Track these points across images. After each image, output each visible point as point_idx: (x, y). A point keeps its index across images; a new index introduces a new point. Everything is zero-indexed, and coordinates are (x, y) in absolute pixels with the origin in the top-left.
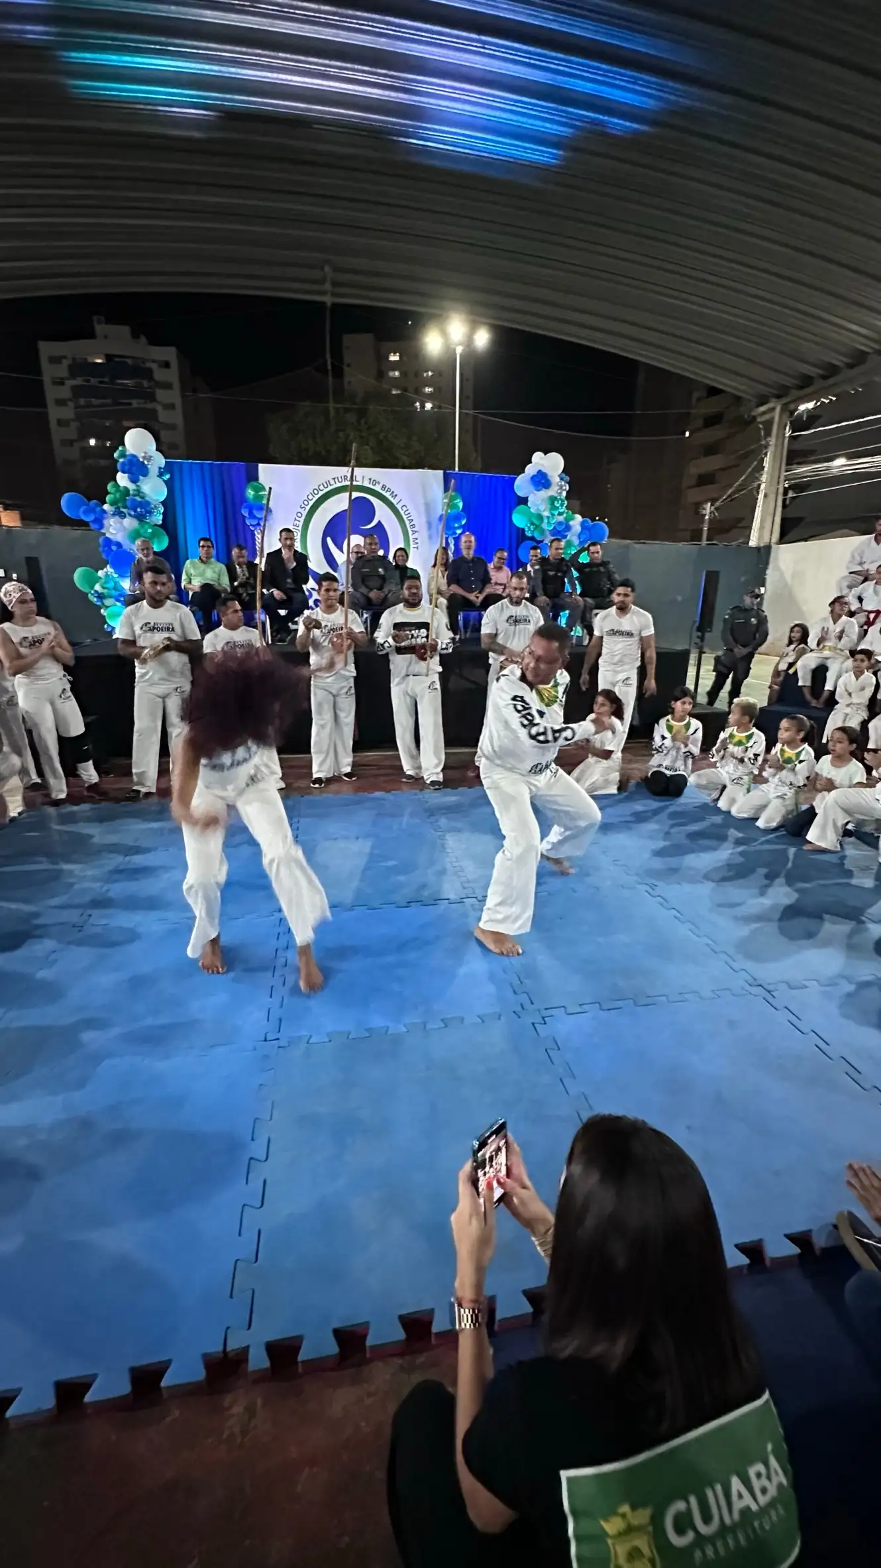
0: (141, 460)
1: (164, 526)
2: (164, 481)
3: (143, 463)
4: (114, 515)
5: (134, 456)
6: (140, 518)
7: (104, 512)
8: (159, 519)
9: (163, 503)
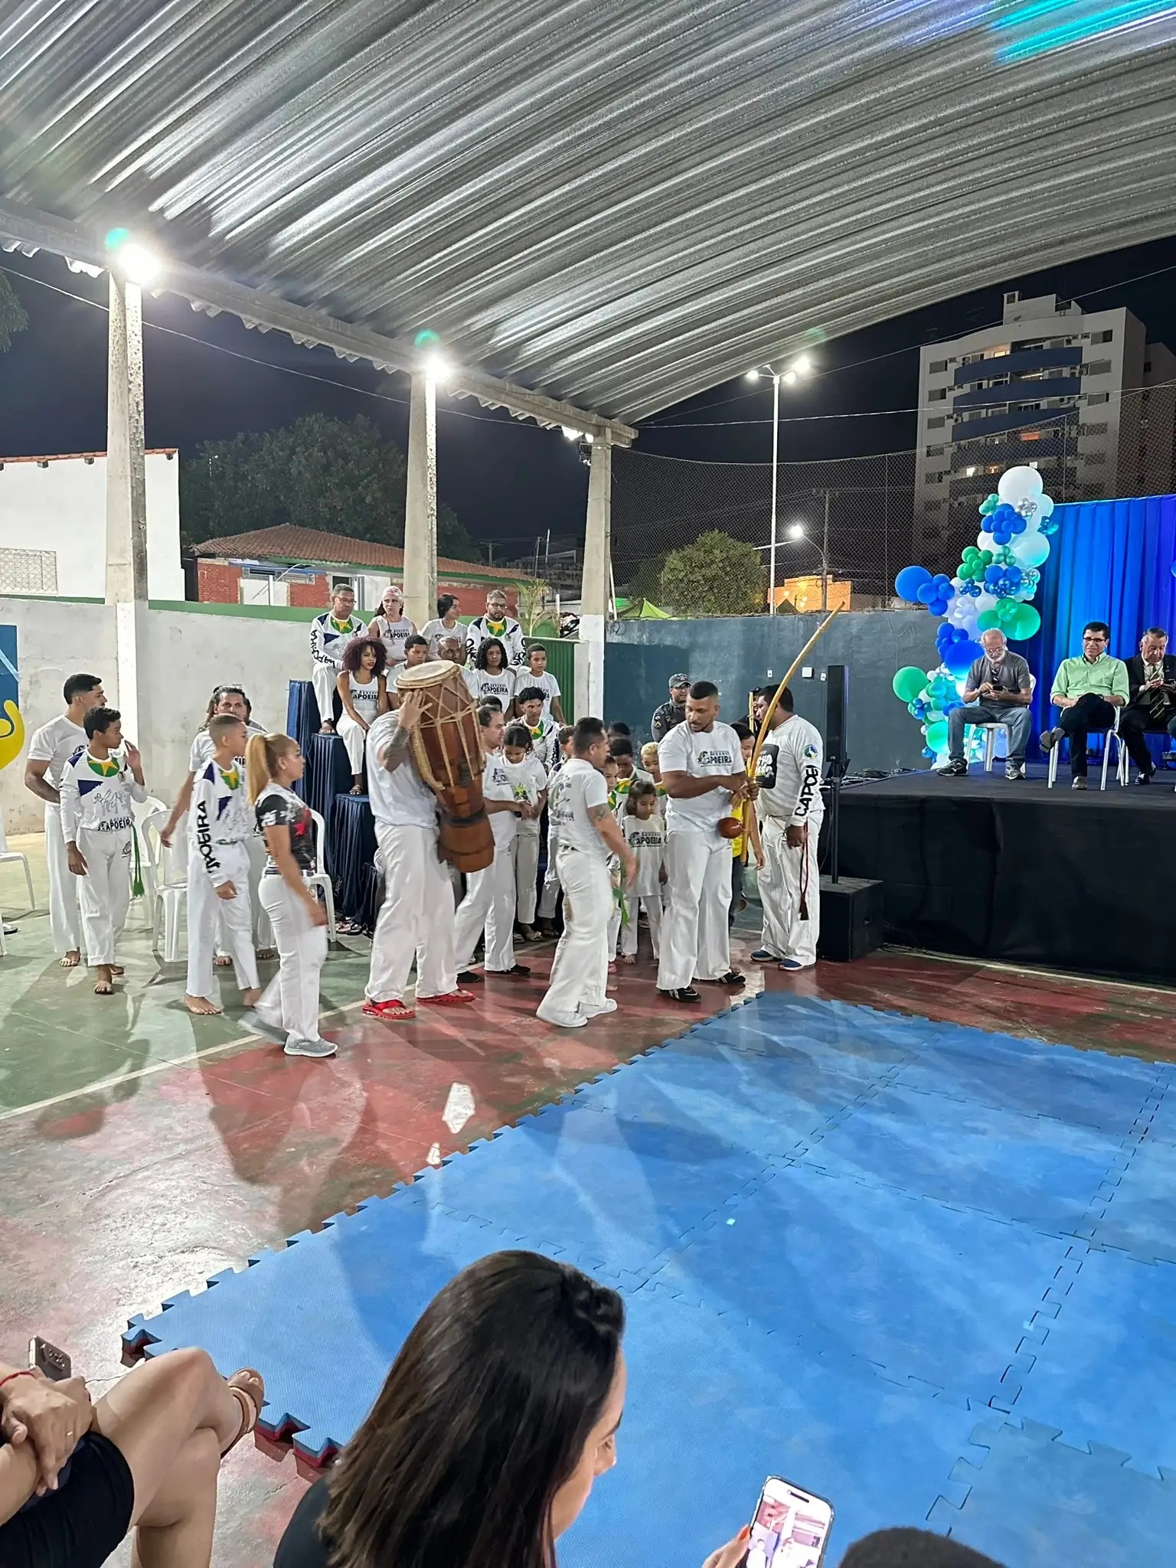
0: (1017, 510)
1: (1037, 603)
2: (1048, 537)
3: (1019, 515)
4: (964, 592)
5: (1008, 506)
6: (1001, 593)
7: (952, 588)
8: (1029, 592)
9: (1041, 569)
